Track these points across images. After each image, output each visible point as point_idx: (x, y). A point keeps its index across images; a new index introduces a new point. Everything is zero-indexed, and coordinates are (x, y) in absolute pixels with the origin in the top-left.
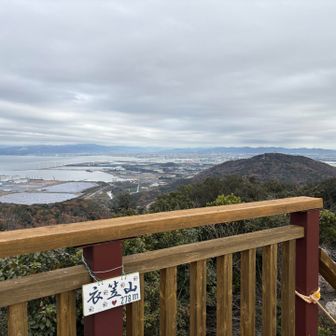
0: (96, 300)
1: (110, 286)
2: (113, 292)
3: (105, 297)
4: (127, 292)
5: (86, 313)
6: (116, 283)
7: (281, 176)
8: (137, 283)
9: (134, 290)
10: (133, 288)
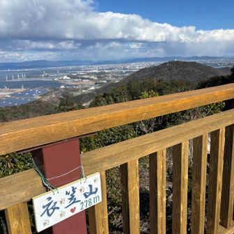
0: (50, 212)
1: (67, 193)
2: (71, 199)
3: (62, 207)
4: (86, 197)
5: (40, 228)
6: (74, 189)
7: (180, 77)
8: (98, 185)
9: (95, 193)
10: (94, 190)
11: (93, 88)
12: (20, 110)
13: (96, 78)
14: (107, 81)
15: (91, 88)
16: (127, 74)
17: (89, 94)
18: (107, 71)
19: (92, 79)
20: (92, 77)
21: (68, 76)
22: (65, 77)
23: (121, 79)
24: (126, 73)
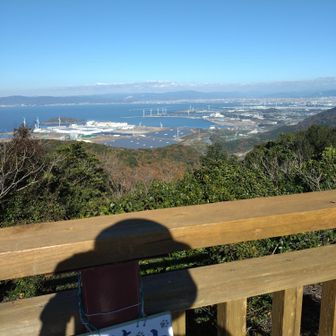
6: (126, 334)
11: (255, 131)
12: (155, 155)
13: (261, 118)
14: (279, 122)
15: (252, 132)
16: (312, 114)
17: (249, 140)
18: (279, 108)
19: (255, 119)
20: (255, 116)
21: (222, 114)
22: (218, 115)
23: (302, 120)
24: (311, 111)
